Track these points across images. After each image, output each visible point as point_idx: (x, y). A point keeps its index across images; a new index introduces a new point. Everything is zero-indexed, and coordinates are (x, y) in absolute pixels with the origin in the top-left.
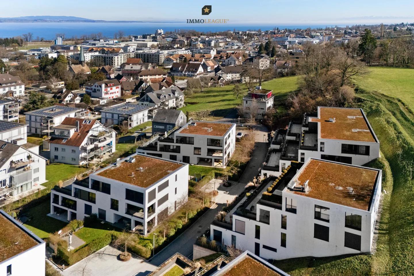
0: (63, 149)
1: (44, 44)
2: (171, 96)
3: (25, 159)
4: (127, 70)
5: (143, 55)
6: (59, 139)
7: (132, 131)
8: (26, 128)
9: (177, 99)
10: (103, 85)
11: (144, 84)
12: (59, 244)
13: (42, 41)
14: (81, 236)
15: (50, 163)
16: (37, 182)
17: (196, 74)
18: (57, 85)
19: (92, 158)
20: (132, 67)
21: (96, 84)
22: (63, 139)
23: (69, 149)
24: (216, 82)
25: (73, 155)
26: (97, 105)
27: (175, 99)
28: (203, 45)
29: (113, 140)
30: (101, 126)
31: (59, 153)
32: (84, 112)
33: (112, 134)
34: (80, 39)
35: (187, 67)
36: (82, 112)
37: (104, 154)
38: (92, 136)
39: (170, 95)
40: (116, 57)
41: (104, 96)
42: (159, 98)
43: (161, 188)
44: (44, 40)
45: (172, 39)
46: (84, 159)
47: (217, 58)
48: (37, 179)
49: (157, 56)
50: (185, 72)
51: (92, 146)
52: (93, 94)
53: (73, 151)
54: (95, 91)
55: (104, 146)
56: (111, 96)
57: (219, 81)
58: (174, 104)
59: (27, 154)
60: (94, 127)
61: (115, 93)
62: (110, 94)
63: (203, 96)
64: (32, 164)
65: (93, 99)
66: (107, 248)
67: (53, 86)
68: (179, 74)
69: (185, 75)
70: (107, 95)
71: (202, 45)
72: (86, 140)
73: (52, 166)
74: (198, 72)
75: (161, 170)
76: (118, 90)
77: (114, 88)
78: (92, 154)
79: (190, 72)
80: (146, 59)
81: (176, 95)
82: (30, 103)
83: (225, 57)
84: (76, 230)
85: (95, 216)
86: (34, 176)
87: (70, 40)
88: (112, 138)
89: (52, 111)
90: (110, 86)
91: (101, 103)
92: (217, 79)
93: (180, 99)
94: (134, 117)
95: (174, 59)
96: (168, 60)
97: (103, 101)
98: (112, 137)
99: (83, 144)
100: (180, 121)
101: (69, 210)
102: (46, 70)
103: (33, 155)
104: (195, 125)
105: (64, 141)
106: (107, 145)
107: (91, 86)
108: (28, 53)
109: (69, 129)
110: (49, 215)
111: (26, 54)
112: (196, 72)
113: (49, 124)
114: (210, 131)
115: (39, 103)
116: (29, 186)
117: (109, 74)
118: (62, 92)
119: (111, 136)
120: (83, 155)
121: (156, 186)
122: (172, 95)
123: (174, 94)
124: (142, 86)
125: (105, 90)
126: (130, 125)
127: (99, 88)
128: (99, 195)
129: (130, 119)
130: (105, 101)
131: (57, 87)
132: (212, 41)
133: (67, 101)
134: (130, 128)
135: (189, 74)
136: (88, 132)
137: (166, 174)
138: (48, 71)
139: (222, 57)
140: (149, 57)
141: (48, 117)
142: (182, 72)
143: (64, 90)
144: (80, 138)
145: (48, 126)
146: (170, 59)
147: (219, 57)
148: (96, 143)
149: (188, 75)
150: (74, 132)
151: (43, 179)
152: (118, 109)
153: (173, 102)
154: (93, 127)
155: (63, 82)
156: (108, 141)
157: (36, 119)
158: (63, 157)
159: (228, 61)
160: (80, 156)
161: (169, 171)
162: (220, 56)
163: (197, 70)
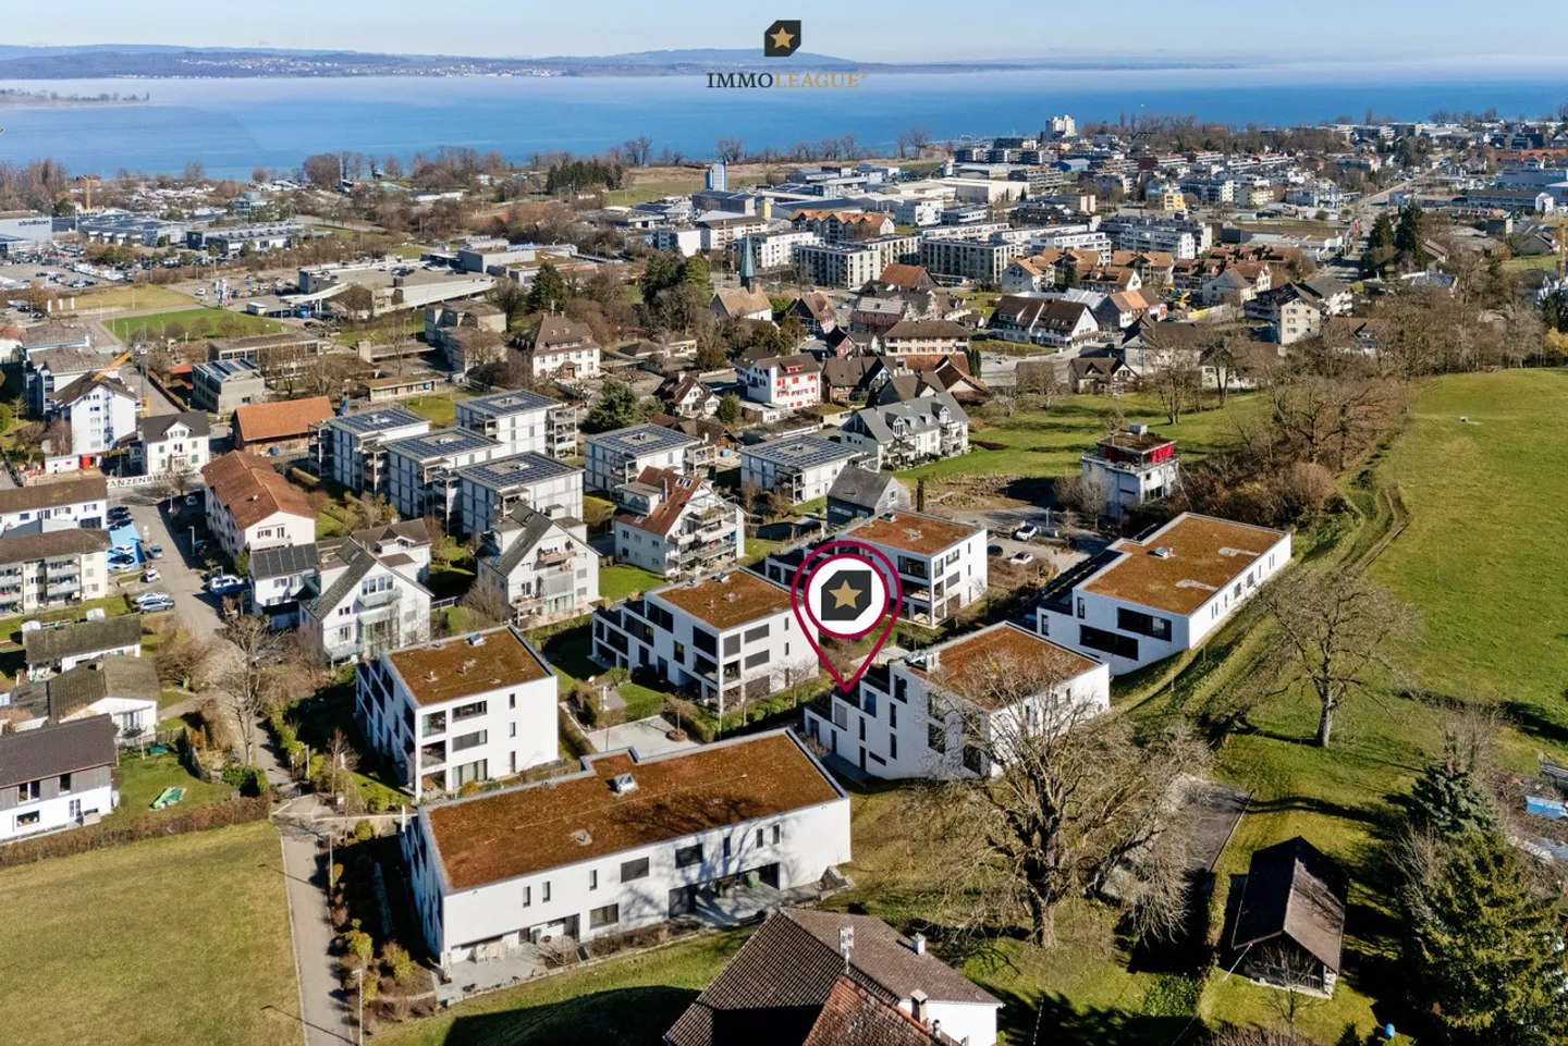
0: (636, 536)
1: (681, 178)
2: (928, 421)
3: (562, 550)
4: (864, 313)
5: (943, 248)
6: (630, 513)
7: (798, 512)
8: (580, 476)
9: (944, 430)
10: (774, 371)
11: (883, 371)
12: (587, 696)
13: (676, 163)
14: (623, 694)
15: (615, 562)
16: (584, 598)
17: (1068, 339)
18: (678, 351)
19: (692, 565)
20: (878, 306)
21: (758, 365)
22: (637, 514)
23: (647, 537)
24: (1102, 377)
25: (654, 552)
26: (755, 425)
27: (937, 432)
28: (1185, 200)
29: (739, 527)
30: (713, 496)
31: (630, 544)
32: (706, 449)
33: (735, 516)
34: (789, 156)
35: (1044, 314)
36: (701, 449)
37: (720, 557)
38: (691, 515)
39: (923, 419)
40: (856, 256)
41: (775, 399)
42: (890, 425)
43: (752, 636)
44: (685, 160)
45: (1088, 162)
46: (674, 563)
47: (1186, 270)
48: (583, 591)
49: (986, 254)
50: (1037, 328)
51: (690, 538)
52: (751, 391)
53: (655, 544)
54: (755, 384)
55: (718, 541)
56: (795, 399)
57: (1116, 375)
58: (937, 444)
59: (565, 539)
60: (696, 494)
61: (806, 391)
62: (793, 393)
63: (1038, 424)
64: (574, 559)
65: (749, 405)
66: (657, 719)
67: (667, 353)
68: (1016, 336)
69: (1034, 340)
70: (785, 397)
71: (1181, 198)
72: (677, 524)
73: (617, 571)
74: (1075, 333)
75: (763, 604)
76: (813, 383)
77: (803, 378)
78: (692, 555)
79: (1052, 331)
80: (952, 262)
81: (944, 419)
82: (603, 408)
83: (1214, 269)
84: (620, 684)
85: (653, 667)
86: (578, 584)
87: (757, 161)
88: (737, 522)
89: (639, 438)
90: (793, 373)
91: (765, 419)
92: (1108, 369)
93: (955, 431)
94: (809, 476)
95: (1033, 270)
96: (1013, 273)
97: (772, 413)
98: (734, 522)
99: (673, 530)
100: (890, 504)
101: (619, 654)
102: (655, 301)
103: (575, 543)
104: (893, 519)
105: (638, 520)
106: (726, 538)
107: (748, 366)
108: (630, 221)
109: (647, 494)
110: (590, 657)
111: (624, 224)
112: (1066, 332)
113: (627, 472)
114: (913, 539)
115: (621, 410)
116: (569, 600)
117: (818, 322)
118: (675, 381)
119: (733, 520)
120: (673, 554)
121: (741, 630)
122: (929, 419)
123: (936, 415)
124: (878, 376)
125: (779, 384)
126: (799, 494)
127: (763, 376)
128: (658, 631)
129: (799, 479)
130: (777, 415)
131: (677, 355)
132: (1223, 183)
133: (687, 406)
134: (797, 503)
135: (1047, 335)
136: (683, 506)
137: (768, 612)
138: (660, 305)
139: (1204, 270)
140: (962, 254)
141: (626, 455)
142: (1024, 328)
143: (682, 376)
144: (667, 517)
145: (624, 476)
146: (1021, 269)
147: (1194, 267)
148: (698, 532)
149: (1045, 339)
150: (657, 502)
151: (593, 595)
152: (780, 450)
153: (933, 440)
154: (694, 496)
155: (694, 342)
156: (727, 529)
157: (604, 456)
158: (636, 554)
159: (1214, 288)
160: (667, 556)
161: (775, 609)
162: (1198, 266)
163: (1072, 324)
